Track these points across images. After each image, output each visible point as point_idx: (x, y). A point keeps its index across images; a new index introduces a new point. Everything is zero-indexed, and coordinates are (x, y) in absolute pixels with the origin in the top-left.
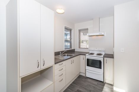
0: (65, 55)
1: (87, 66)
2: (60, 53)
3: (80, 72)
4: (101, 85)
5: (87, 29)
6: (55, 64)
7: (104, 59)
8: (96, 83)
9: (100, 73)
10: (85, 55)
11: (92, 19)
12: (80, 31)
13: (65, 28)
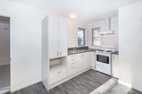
0: (78, 51)
1: (97, 61)
2: (74, 49)
3: (91, 66)
4: (107, 77)
5: (99, 28)
6: (68, 55)
7: (111, 55)
8: (104, 76)
9: (108, 67)
10: (95, 51)
11: (103, 19)
12: (93, 30)
13: (78, 28)
